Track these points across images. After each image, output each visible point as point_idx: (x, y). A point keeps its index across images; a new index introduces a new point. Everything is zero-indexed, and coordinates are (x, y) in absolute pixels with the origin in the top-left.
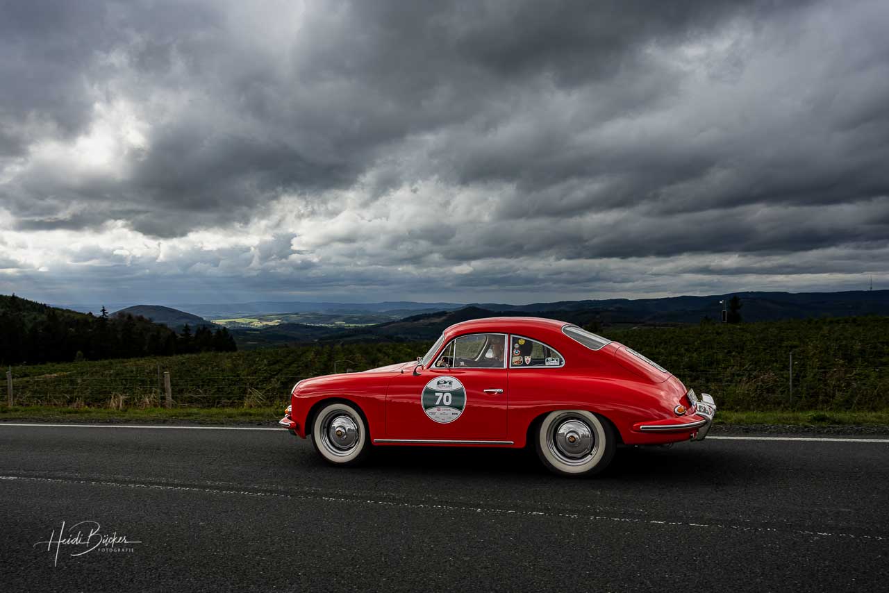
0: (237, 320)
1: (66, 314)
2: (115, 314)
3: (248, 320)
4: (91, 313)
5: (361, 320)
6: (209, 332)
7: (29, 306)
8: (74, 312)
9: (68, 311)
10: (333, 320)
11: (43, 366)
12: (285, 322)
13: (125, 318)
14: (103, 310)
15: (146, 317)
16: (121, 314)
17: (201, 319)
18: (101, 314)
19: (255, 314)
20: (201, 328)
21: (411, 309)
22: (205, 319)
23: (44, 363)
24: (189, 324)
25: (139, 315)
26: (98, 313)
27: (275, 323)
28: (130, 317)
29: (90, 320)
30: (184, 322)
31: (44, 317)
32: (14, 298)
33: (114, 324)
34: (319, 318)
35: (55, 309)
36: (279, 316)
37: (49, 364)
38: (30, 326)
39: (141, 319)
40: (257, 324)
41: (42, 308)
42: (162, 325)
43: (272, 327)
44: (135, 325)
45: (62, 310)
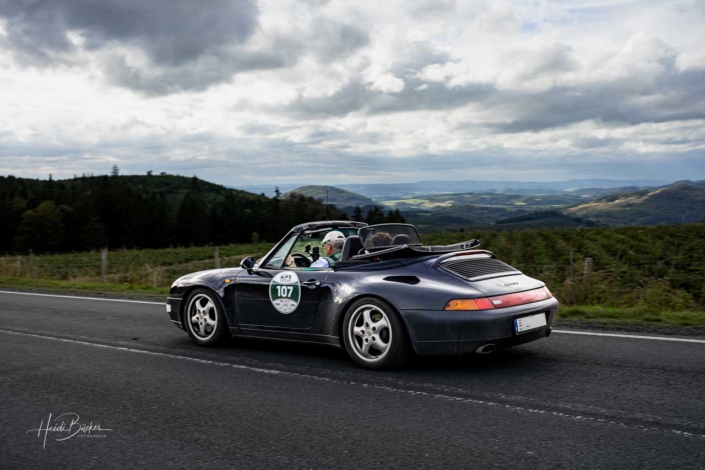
0: (408, 201)
1: (241, 195)
2: (286, 195)
3: (419, 201)
4: (263, 195)
5: (545, 200)
6: (381, 214)
7: (207, 187)
8: (248, 193)
9: (242, 192)
10: (513, 201)
11: (228, 248)
12: (459, 204)
13: (296, 199)
14: (277, 191)
15: (316, 197)
16: (293, 195)
17: (370, 200)
18: (274, 195)
19: (425, 194)
20: (373, 209)
21: (605, 187)
22: (374, 200)
23: (227, 244)
24: (361, 206)
25: (309, 195)
26: (271, 195)
27: (447, 204)
28: (302, 198)
29: (264, 200)
30: (353, 204)
31: (221, 198)
32: (195, 179)
33: (286, 205)
34: (495, 199)
35: (231, 191)
36: (451, 197)
37: (232, 246)
38: (210, 206)
39: (311, 199)
40: (428, 205)
41: (218, 189)
42: (332, 206)
43: (444, 208)
44: (307, 206)
45: (236, 191)
